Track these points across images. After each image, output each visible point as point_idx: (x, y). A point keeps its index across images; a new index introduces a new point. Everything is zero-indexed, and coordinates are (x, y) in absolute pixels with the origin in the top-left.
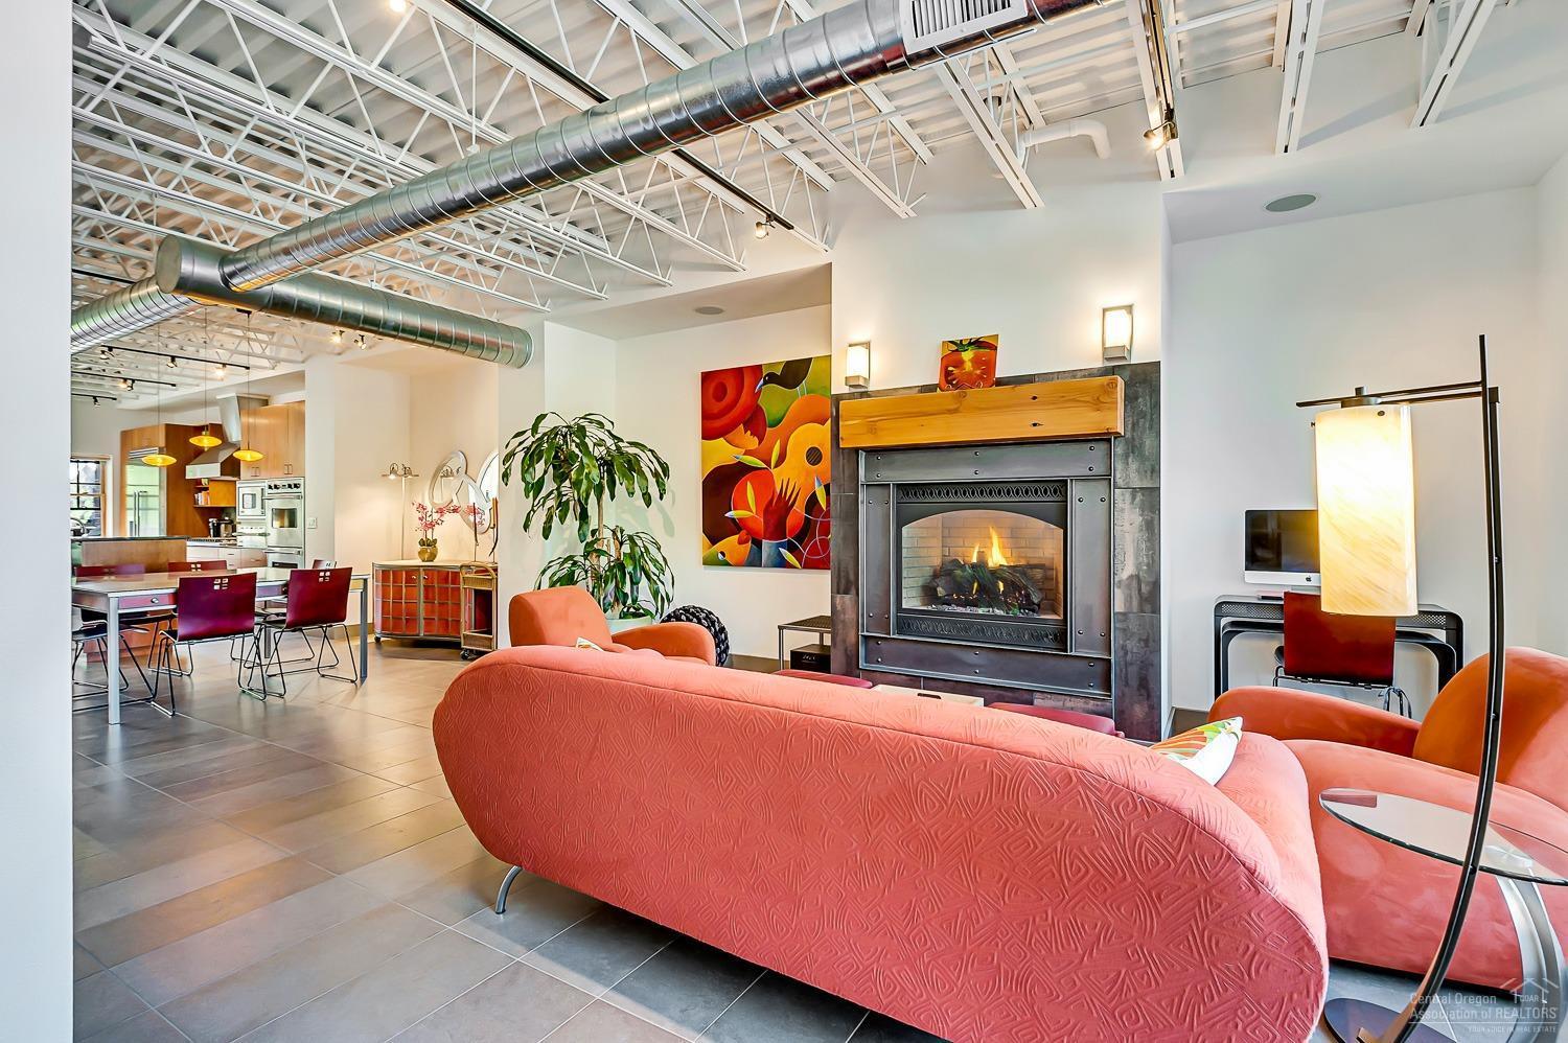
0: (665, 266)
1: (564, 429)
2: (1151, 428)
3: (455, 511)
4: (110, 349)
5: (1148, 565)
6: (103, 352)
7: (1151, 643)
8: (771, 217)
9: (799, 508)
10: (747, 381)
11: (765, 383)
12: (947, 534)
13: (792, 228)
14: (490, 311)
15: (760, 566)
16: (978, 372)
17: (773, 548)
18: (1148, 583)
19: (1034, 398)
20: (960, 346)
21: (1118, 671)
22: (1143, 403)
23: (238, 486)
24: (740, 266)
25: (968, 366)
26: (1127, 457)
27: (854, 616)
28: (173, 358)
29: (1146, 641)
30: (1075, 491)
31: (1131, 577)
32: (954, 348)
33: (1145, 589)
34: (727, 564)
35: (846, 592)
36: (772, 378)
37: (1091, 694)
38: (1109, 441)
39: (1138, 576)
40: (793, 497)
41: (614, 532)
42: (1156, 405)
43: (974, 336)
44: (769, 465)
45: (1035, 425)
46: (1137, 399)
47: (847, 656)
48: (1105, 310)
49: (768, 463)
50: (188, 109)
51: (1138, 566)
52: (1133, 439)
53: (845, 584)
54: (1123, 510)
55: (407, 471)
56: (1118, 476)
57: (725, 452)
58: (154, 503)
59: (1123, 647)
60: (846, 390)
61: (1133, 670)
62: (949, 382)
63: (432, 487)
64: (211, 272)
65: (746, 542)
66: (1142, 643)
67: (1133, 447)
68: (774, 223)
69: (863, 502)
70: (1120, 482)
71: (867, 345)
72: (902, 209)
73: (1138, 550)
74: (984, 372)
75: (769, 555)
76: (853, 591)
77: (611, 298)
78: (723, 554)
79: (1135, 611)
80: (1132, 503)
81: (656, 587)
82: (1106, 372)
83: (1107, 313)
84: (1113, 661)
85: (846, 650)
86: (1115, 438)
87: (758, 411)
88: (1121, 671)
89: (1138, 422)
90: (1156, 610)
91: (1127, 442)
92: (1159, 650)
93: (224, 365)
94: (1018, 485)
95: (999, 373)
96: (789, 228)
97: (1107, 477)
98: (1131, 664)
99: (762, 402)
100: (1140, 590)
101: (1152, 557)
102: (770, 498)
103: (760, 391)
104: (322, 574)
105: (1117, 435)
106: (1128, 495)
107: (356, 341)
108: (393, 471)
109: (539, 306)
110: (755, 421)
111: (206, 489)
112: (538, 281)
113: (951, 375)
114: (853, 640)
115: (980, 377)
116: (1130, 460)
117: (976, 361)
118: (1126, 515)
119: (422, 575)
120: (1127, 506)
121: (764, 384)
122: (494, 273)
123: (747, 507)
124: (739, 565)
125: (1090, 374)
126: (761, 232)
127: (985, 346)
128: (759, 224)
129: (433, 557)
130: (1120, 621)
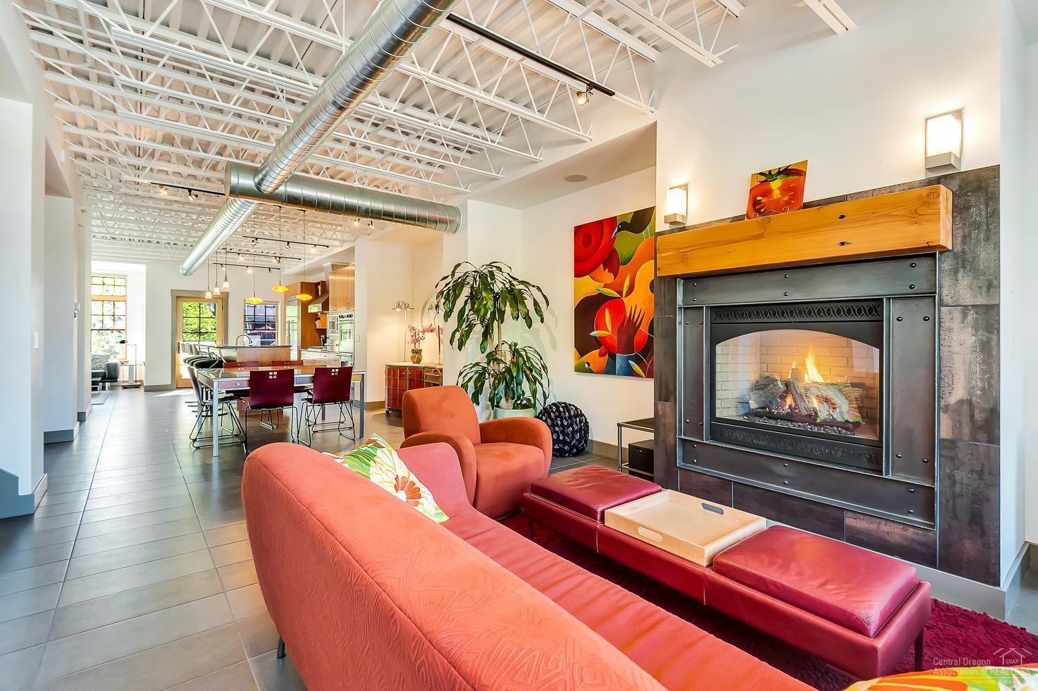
0: (536, 147)
1: (474, 273)
2: (987, 239)
3: (432, 331)
4: (257, 239)
5: (983, 389)
6: (253, 241)
7: (986, 476)
8: (592, 86)
9: (644, 328)
10: (606, 230)
11: (619, 230)
12: (764, 352)
13: (614, 94)
14: (438, 197)
15: (615, 374)
16: (786, 198)
17: (624, 361)
18: (982, 410)
19: (842, 217)
20: (769, 176)
21: (944, 501)
22: (977, 213)
23: (328, 316)
24: (587, 138)
25: (776, 194)
26: (956, 272)
27: (673, 420)
28: (288, 242)
29: (981, 474)
30: (892, 311)
31: (961, 402)
32: (763, 178)
33: (979, 416)
34: (591, 371)
35: (666, 400)
36: (624, 226)
37: (910, 521)
38: (934, 255)
39: (970, 402)
40: (640, 319)
41: (510, 346)
42: (994, 215)
43: (783, 164)
44: (622, 295)
45: (843, 244)
46: (968, 209)
47: (667, 453)
48: (927, 119)
49: (620, 293)
50: (207, 74)
51: (971, 390)
52: (964, 252)
53: (664, 393)
54: (950, 330)
55: (407, 306)
56: (945, 292)
57: (590, 286)
58: (296, 326)
59: (951, 477)
60: (667, 227)
61: (962, 503)
62: (758, 211)
63: (422, 317)
64: (248, 182)
65: (604, 355)
66: (975, 475)
67: (964, 261)
68: (594, 91)
69: (680, 323)
70: (947, 299)
71: (685, 187)
72: (709, 58)
73: (970, 373)
74: (792, 197)
75: (621, 366)
76: (672, 399)
77: (505, 177)
78: (588, 363)
79: (967, 439)
80: (963, 322)
81: (534, 387)
82: (930, 182)
83: (928, 121)
84: (937, 490)
85: (666, 449)
86: (941, 253)
87: (613, 253)
88: (948, 501)
89: (970, 234)
90: (994, 439)
91: (956, 256)
92: (997, 485)
93: (315, 245)
94: (828, 305)
95: (808, 197)
96: (611, 95)
97: (930, 295)
98: (960, 496)
99: (617, 246)
100: (972, 416)
101: (989, 383)
102: (622, 320)
103: (615, 238)
104: (333, 370)
105: (944, 250)
106: (957, 314)
107: (369, 225)
108: (399, 306)
109: (463, 189)
110: (612, 262)
111: (319, 319)
112: (462, 172)
113: (760, 202)
114: (672, 441)
115: (788, 203)
116: (960, 275)
117: (785, 189)
118: (955, 336)
119: (408, 373)
120: (956, 325)
121: (618, 232)
122: (441, 171)
123: (606, 329)
124: (600, 372)
125: (910, 186)
126: (582, 100)
127: (793, 173)
128: (579, 93)
129: (419, 361)
130: (946, 448)
